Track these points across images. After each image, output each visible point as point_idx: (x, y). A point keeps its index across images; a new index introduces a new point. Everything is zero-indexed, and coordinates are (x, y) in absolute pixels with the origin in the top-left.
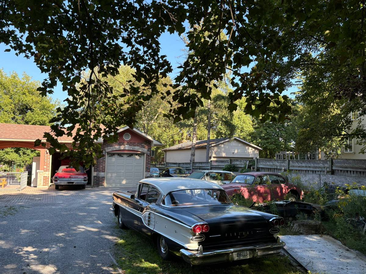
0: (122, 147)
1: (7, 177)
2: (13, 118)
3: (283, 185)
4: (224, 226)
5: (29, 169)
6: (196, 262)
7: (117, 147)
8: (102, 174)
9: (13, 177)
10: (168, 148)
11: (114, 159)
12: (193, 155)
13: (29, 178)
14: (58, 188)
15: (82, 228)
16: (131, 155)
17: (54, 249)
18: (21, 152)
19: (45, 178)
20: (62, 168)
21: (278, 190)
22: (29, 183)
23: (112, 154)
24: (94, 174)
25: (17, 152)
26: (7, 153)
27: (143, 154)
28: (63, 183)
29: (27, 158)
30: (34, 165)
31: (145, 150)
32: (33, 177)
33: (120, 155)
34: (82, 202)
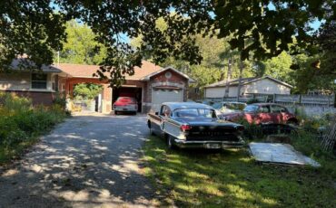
0: (164, 84)
1: (82, 104)
2: (85, 60)
3: (283, 114)
4: (201, 128)
5: (97, 99)
6: (183, 146)
7: (160, 83)
8: (149, 104)
9: (85, 105)
10: (208, 85)
11: (158, 93)
12: (227, 91)
13: (97, 106)
14: (117, 113)
15: (127, 134)
16: (171, 90)
17: (108, 141)
18: (91, 87)
19: (108, 106)
20: (120, 98)
21: (278, 117)
22: (96, 110)
23: (156, 89)
24: (143, 104)
25: (88, 87)
26: (81, 88)
27: (181, 89)
28: (120, 109)
29: (96, 92)
30: (100, 96)
31: (183, 86)
32: (99, 105)
33: (163, 90)
34: (131, 122)
